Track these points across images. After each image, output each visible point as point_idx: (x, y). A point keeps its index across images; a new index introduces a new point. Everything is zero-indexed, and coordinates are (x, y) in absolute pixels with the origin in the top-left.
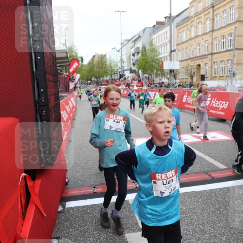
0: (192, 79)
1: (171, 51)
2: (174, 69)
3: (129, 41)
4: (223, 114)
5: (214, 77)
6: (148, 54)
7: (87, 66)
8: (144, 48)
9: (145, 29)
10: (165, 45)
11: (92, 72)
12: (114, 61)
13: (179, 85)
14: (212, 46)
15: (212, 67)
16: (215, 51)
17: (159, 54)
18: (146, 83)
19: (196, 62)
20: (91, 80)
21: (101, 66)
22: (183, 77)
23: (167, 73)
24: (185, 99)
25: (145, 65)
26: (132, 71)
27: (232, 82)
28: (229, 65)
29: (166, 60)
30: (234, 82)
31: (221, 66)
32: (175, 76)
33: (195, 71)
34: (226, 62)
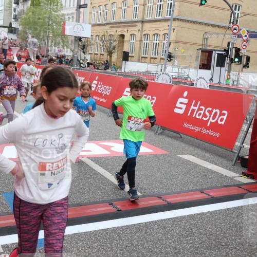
0: (111, 57)
1: (80, 7)
2: (81, 36)
5: (142, 57)
6: (42, 4)
13: (89, 64)
14: (144, 9)
15: (141, 41)
16: (147, 18)
17: (61, 8)
18: (33, 53)
19: (119, 30)
22: (96, 51)
23: (71, 41)
24: (95, 86)
26: (11, 30)
27: (165, 68)
28: (165, 42)
29: (71, 20)
30: (169, 69)
31: (153, 42)
32: (84, 48)
33: (115, 43)
34: (161, 37)
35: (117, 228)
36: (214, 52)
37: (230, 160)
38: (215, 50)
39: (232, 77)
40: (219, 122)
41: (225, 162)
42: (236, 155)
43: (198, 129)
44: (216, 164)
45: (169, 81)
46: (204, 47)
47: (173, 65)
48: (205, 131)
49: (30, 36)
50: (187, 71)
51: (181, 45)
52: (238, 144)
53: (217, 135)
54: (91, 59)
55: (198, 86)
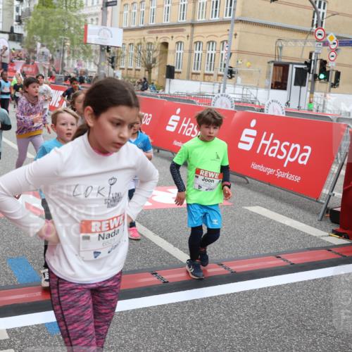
0: (150, 73)
1: (107, 4)
2: (109, 44)
5: (193, 74)
6: (55, 1)
14: (195, 7)
15: (191, 51)
16: (199, 20)
17: (81, 6)
19: (160, 36)
23: (96, 51)
26: (14, 37)
27: (225, 88)
28: (224, 52)
29: (95, 23)
30: (230, 89)
31: (208, 52)
32: (113, 61)
33: (156, 55)
34: (219, 46)
35: (164, 305)
36: (291, 66)
37: (315, 213)
38: (293, 64)
39: (315, 99)
40: (300, 162)
41: (309, 216)
42: (324, 206)
43: (270, 171)
44: (296, 219)
45: (230, 106)
46: (277, 60)
47: (235, 84)
48: (280, 174)
49: (39, 45)
50: (254, 91)
51: (246, 56)
52: (325, 191)
53: (298, 179)
54: (122, 77)
55: (271, 112)
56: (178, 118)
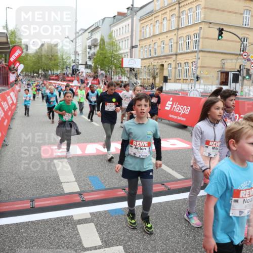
0: (155, 80)
1: (133, 47)
2: (134, 67)
3: (86, 30)
4: (184, 119)
5: (177, 79)
6: (107, 48)
7: (33, 56)
8: (102, 40)
9: (104, 19)
10: (126, 39)
11: (39, 63)
12: (66, 53)
14: (177, 46)
15: (176, 68)
16: (180, 52)
17: (120, 49)
18: (103, 81)
19: (159, 61)
20: (37, 73)
21: (51, 57)
22: (145, 77)
23: (127, 71)
25: (102, 60)
26: (87, 66)
27: (195, 86)
28: (193, 67)
29: (126, 57)
30: (197, 86)
31: (185, 68)
32: (136, 75)
33: (157, 71)
34: (190, 64)
35: (169, 201)
36: (230, 73)
38: (231, 71)
39: (244, 90)
45: (198, 95)
46: (222, 70)
47: (200, 84)
49: (99, 69)
51: (204, 69)
54: (141, 83)
56: (171, 103)
